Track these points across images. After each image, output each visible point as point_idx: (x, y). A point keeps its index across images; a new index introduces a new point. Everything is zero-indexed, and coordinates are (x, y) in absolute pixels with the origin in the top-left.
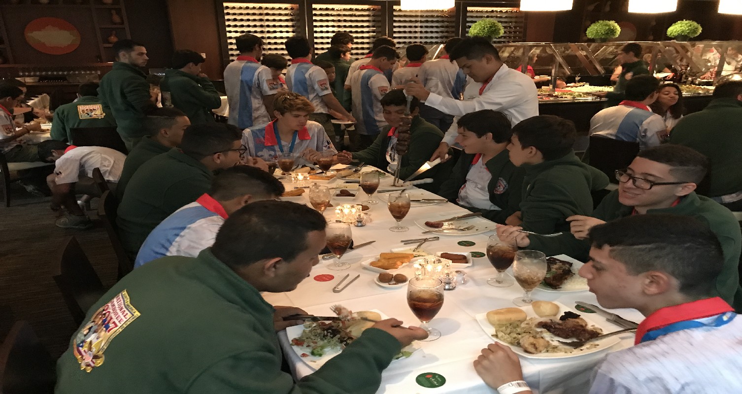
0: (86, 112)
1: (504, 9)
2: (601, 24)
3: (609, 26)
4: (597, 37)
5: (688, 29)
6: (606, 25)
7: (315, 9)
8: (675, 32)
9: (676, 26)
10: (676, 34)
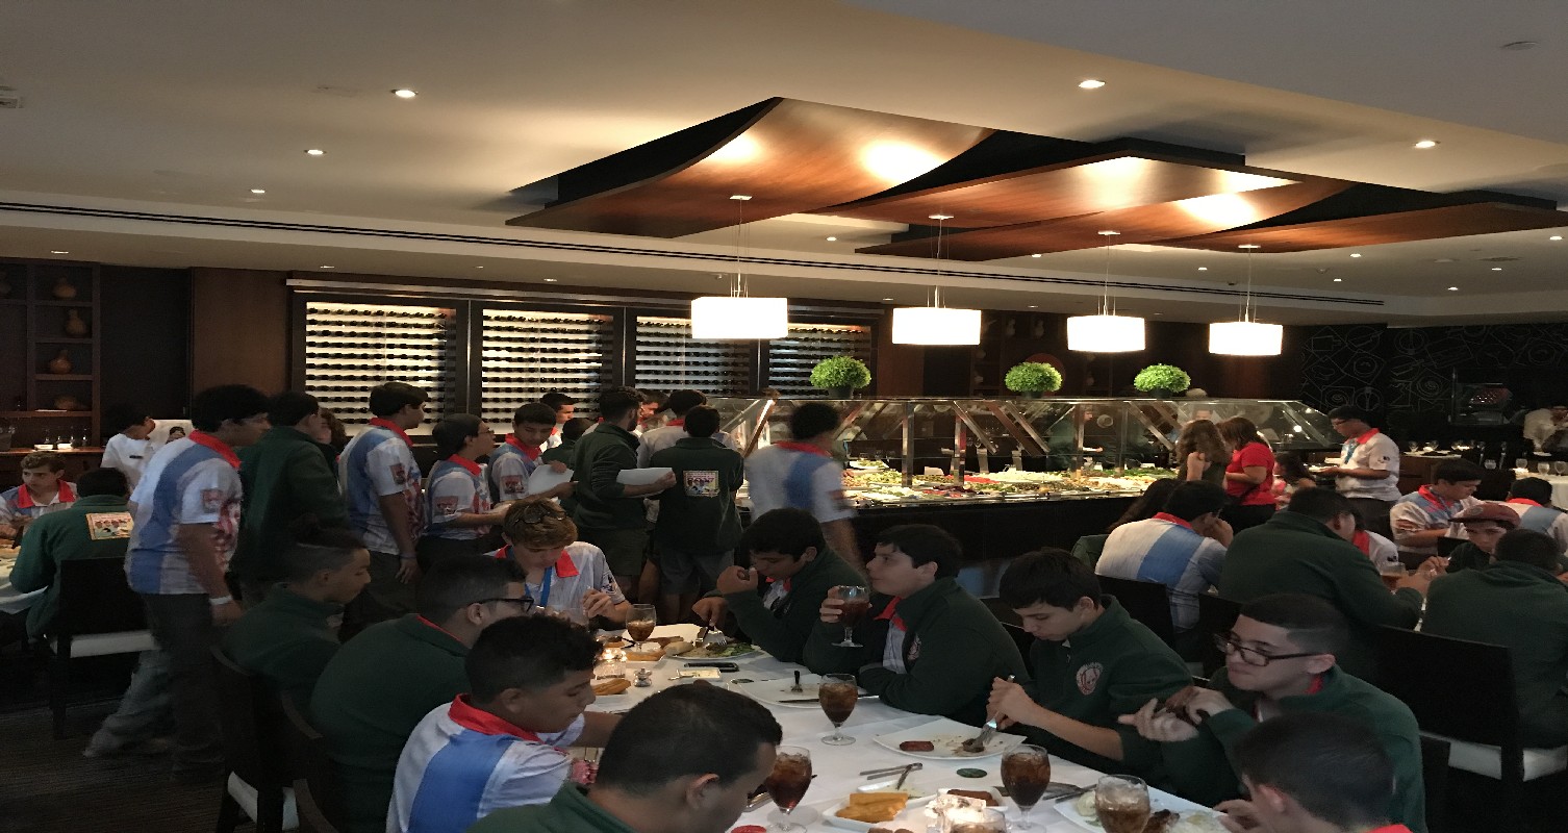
0: (104, 526)
1: (835, 328)
2: (1029, 368)
3: (1042, 371)
4: (1026, 389)
5: (1170, 379)
6: (1038, 370)
7: (488, 318)
8: (1149, 382)
9: (1149, 373)
10: (1151, 386)
